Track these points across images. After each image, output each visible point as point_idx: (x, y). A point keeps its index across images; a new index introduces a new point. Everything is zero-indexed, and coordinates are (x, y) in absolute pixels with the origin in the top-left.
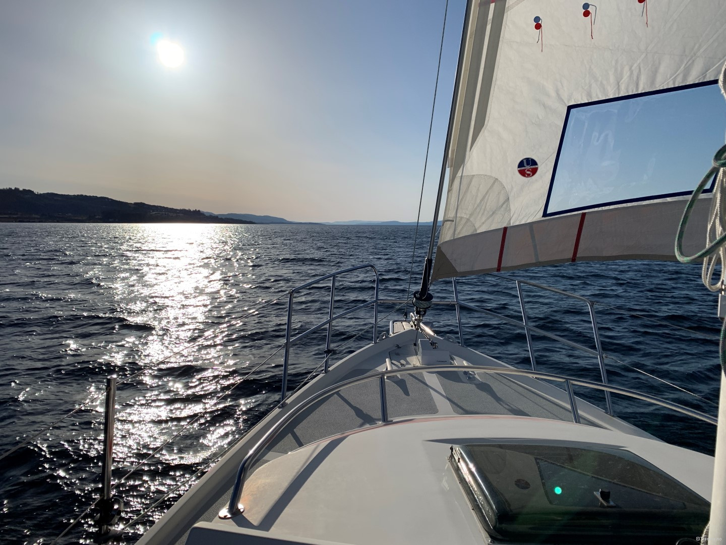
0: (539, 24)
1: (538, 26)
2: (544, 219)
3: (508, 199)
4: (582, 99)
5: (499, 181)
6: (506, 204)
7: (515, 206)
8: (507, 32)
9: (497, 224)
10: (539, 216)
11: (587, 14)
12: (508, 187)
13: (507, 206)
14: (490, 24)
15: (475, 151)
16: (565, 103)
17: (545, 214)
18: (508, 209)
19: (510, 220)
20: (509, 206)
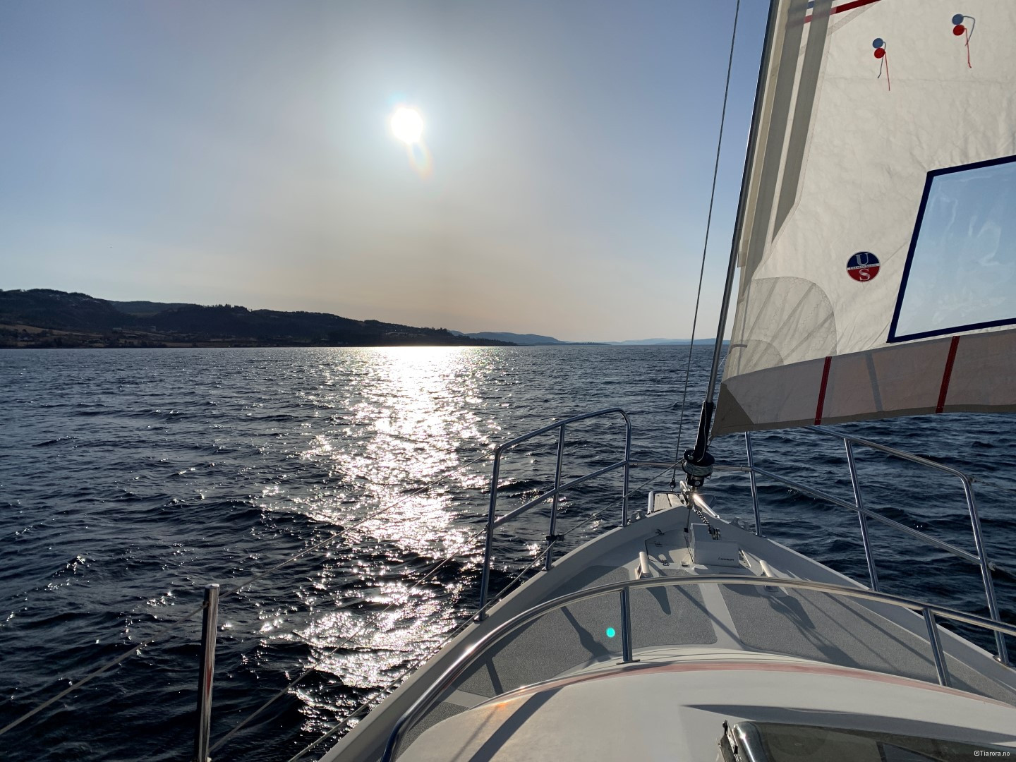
0: (882, 49)
1: (880, 53)
2: (889, 345)
3: (833, 314)
4: (952, 160)
5: (819, 287)
6: (829, 321)
8: (830, 64)
9: (815, 351)
10: (881, 341)
11: (959, 30)
12: (832, 297)
13: (830, 324)
14: (804, 55)
15: (779, 243)
16: (924, 168)
17: (891, 338)
18: (832, 329)
19: (836, 345)
20: (833, 324)
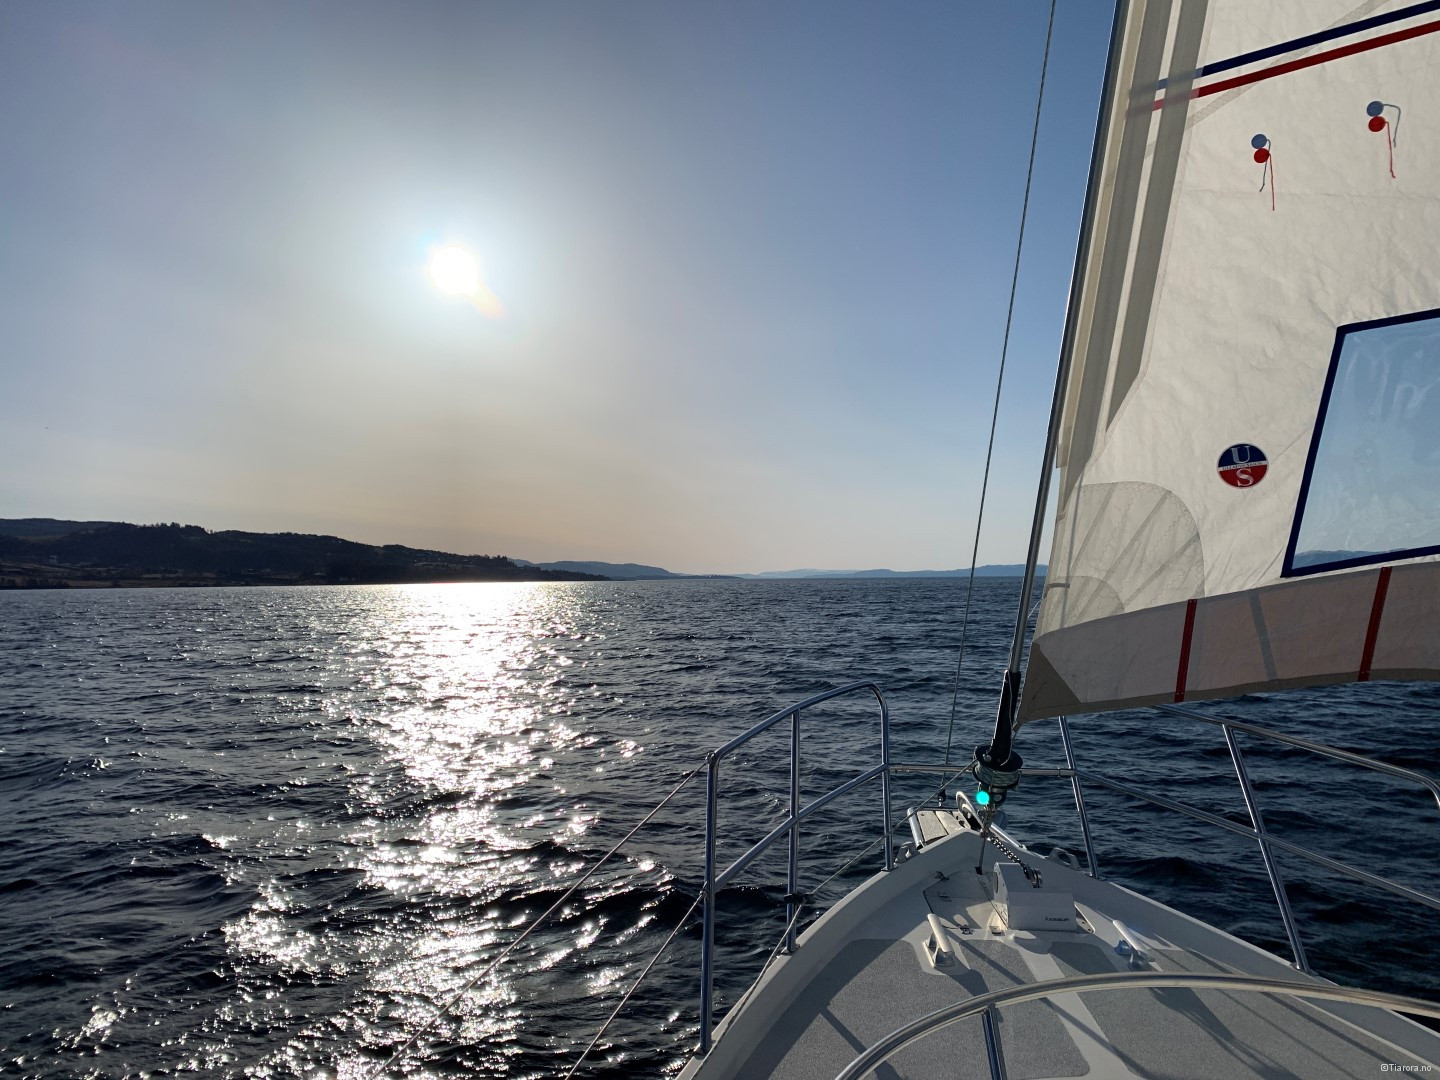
0: (1265, 150)
1: (1262, 156)
2: (1285, 580)
3: (1198, 534)
4: (1372, 311)
5: (1176, 496)
6: (1192, 546)
7: (1213, 551)
8: (1190, 171)
9: (1172, 592)
10: (1272, 575)
11: (1377, 124)
12: (1196, 511)
13: (1195, 551)
14: (1152, 156)
15: (1117, 431)
16: (1330, 320)
17: (1287, 571)
18: (1198, 558)
19: (1203, 582)
20: (1198, 552)
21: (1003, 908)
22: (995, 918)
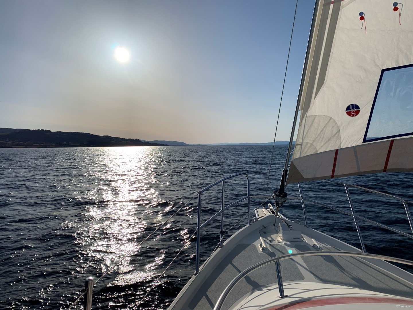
0: (363, 16)
1: (362, 18)
2: (364, 143)
3: (339, 130)
4: (392, 65)
5: (333, 119)
7: (343, 135)
9: (331, 147)
10: (360, 142)
11: (396, 9)
12: (339, 123)
14: (330, 18)
15: (317, 100)
16: (380, 68)
17: (365, 141)
18: (339, 137)
19: (340, 144)
21: (281, 235)
22: (279, 238)
